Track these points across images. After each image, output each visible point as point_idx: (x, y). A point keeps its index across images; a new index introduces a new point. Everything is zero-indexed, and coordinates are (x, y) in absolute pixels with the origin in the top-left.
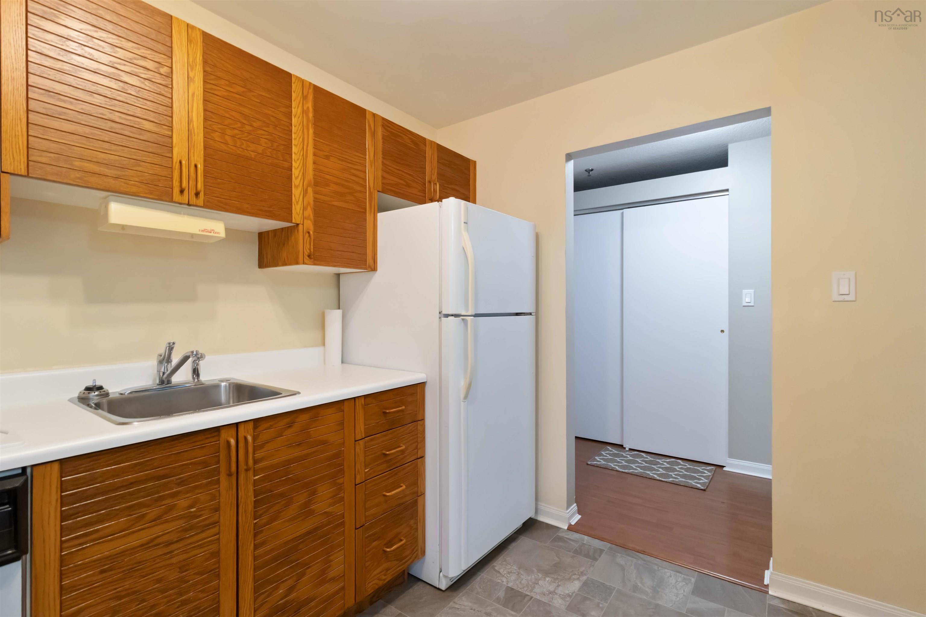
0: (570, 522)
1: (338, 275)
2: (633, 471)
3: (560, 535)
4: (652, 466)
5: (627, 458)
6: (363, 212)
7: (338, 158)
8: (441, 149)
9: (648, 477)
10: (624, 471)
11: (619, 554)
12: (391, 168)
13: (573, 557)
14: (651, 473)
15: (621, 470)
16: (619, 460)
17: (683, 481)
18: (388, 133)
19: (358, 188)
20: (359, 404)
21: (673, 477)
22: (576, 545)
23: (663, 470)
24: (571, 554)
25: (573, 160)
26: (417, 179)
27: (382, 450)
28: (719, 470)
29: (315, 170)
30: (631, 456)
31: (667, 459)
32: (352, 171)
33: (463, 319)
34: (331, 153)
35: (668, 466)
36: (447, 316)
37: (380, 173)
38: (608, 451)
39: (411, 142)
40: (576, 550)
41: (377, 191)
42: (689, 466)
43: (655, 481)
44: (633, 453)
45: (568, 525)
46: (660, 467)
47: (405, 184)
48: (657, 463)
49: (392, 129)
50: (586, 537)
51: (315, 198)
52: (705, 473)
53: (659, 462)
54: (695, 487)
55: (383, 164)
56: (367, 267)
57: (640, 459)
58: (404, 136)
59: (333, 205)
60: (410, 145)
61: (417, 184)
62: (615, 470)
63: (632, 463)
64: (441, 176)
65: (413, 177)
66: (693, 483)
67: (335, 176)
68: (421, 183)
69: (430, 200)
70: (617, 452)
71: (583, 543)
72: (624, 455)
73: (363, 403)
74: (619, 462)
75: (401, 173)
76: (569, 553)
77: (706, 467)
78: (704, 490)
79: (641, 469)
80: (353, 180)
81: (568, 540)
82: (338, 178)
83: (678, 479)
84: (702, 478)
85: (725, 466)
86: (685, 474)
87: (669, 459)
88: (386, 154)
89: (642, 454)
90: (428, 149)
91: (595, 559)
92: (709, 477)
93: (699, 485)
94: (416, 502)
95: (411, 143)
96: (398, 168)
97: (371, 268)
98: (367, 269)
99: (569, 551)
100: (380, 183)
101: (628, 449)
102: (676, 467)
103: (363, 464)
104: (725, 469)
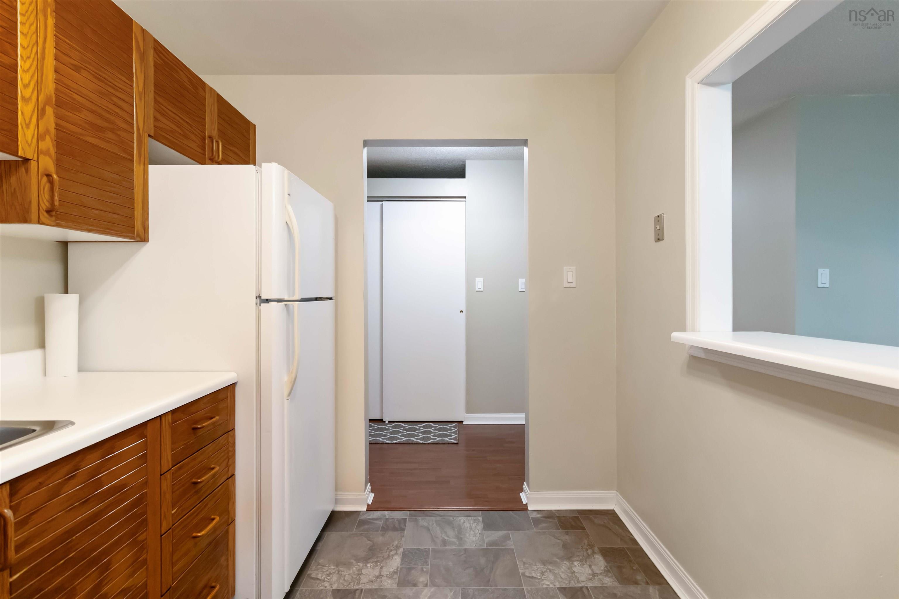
0: (368, 502)
1: (65, 245)
2: (400, 441)
3: (362, 518)
4: (413, 433)
5: (390, 430)
6: (130, 160)
7: (93, 75)
8: (221, 100)
9: (413, 443)
10: (392, 442)
11: (420, 518)
12: (165, 109)
13: (383, 535)
14: (415, 439)
15: (390, 442)
16: (384, 434)
17: (440, 440)
18: (162, 62)
19: (123, 125)
20: (166, 423)
21: (433, 438)
22: (381, 523)
23: (423, 434)
24: (380, 532)
25: (366, 148)
26: (195, 130)
27: (191, 479)
28: (460, 425)
29: (57, 82)
30: (393, 427)
31: (421, 424)
32: (115, 99)
33: (286, 305)
34: (83, 63)
35: (424, 430)
36: (267, 301)
37: (151, 112)
38: (372, 427)
39: (188, 81)
40: (383, 527)
41: (148, 135)
42: (439, 427)
43: (420, 445)
44: (393, 424)
45: (366, 506)
46: (419, 433)
47: (182, 133)
48: (416, 430)
49: (166, 57)
50: (386, 513)
51: (57, 125)
52: (453, 430)
53: (416, 428)
54: (451, 443)
55: (156, 101)
56: (135, 236)
57: (401, 429)
58: (182, 73)
59: (85, 141)
60: (187, 86)
61: (196, 137)
62: (384, 443)
63: (395, 433)
64: (222, 133)
65: (191, 127)
66: (447, 439)
67: (88, 98)
68: (200, 136)
69: (210, 159)
70: (380, 427)
71: (387, 519)
72: (387, 428)
73: (170, 421)
74: (385, 436)
75: (178, 118)
76: (378, 532)
77: (452, 425)
78: (457, 444)
79: (406, 437)
80: (115, 112)
81: (372, 521)
82: (93, 103)
83: (436, 439)
84: (453, 434)
85: (464, 421)
86: (439, 434)
87: (423, 424)
88: (159, 88)
89: (401, 424)
90: (207, 96)
91: (403, 530)
92: (457, 432)
93: (453, 441)
94: (227, 532)
95: (189, 83)
96: (175, 112)
97: (140, 238)
98: (134, 239)
99: (377, 531)
100: (152, 126)
101: (387, 422)
102: (431, 430)
103: (170, 504)
104: (464, 423)
